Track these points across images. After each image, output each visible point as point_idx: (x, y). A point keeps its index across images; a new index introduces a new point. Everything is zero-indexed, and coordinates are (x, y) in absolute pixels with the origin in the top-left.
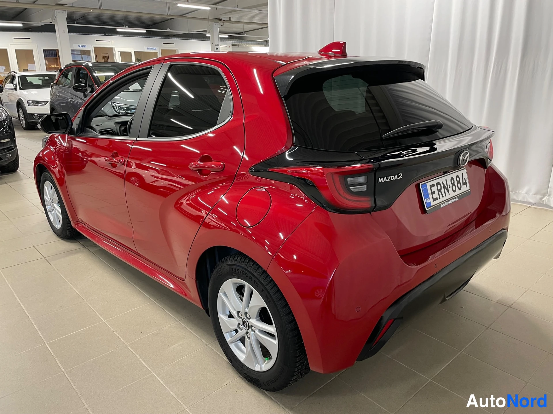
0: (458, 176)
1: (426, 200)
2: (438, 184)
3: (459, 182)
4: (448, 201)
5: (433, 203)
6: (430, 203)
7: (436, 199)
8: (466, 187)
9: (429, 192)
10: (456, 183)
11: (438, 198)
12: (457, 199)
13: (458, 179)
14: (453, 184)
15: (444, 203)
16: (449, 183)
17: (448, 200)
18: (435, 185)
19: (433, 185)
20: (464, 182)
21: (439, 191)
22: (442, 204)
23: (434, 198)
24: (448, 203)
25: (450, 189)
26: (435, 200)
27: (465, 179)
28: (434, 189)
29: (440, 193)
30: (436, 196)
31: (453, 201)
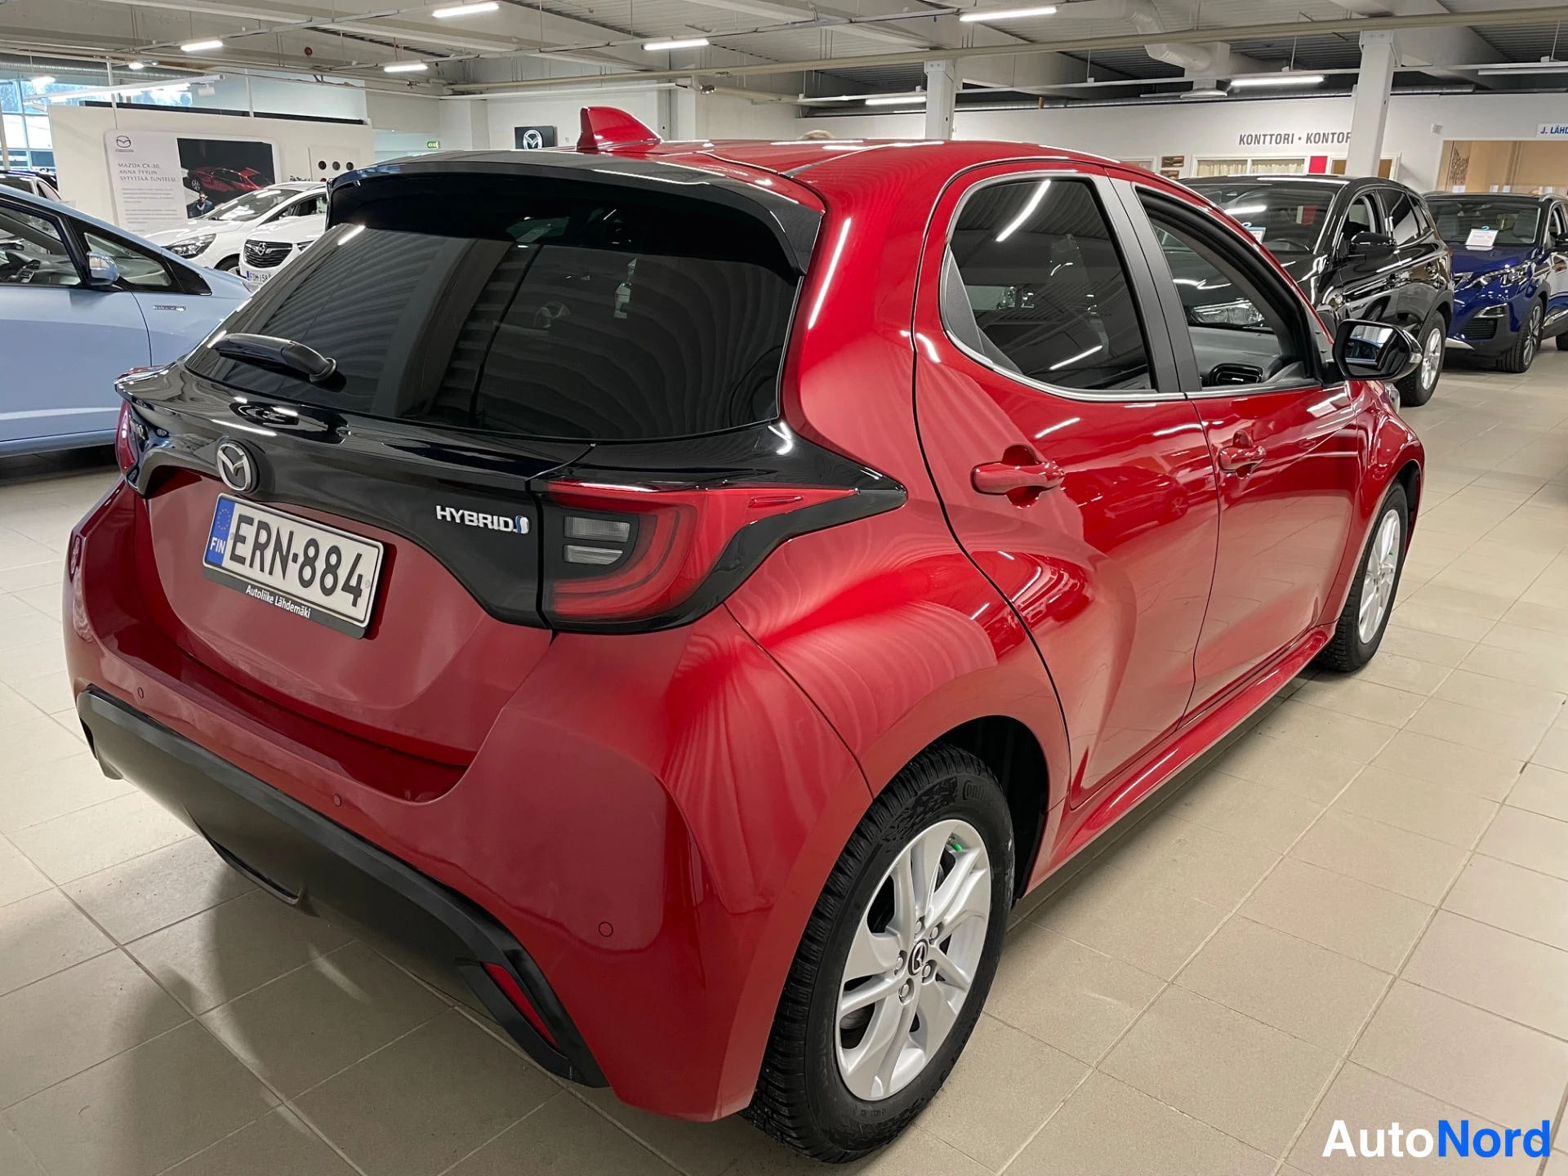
0: (335, 550)
1: (215, 542)
2: (263, 525)
3: (331, 569)
4: (272, 594)
5: (227, 563)
6: (221, 556)
7: (241, 560)
8: (354, 604)
9: (233, 530)
10: (320, 565)
11: (248, 562)
12: (305, 613)
13: (333, 559)
14: (310, 562)
15: (260, 589)
16: (298, 548)
17: (274, 592)
18: (256, 523)
19: (250, 521)
20: (353, 582)
21: (259, 547)
22: (254, 587)
23: (238, 552)
24: (270, 599)
25: (294, 568)
26: (235, 558)
27: (360, 577)
28: (248, 531)
29: (258, 553)
30: (245, 550)
31: (290, 607)
